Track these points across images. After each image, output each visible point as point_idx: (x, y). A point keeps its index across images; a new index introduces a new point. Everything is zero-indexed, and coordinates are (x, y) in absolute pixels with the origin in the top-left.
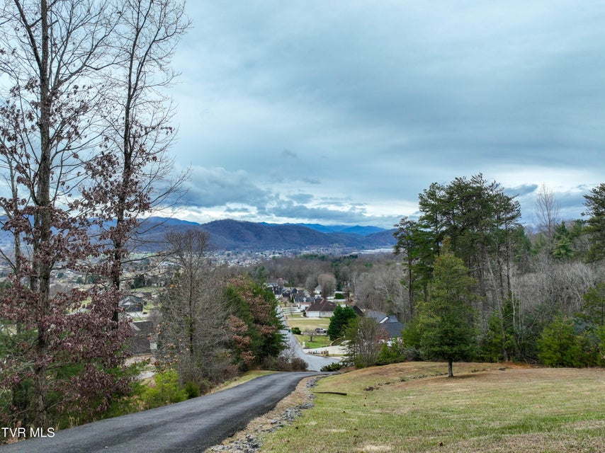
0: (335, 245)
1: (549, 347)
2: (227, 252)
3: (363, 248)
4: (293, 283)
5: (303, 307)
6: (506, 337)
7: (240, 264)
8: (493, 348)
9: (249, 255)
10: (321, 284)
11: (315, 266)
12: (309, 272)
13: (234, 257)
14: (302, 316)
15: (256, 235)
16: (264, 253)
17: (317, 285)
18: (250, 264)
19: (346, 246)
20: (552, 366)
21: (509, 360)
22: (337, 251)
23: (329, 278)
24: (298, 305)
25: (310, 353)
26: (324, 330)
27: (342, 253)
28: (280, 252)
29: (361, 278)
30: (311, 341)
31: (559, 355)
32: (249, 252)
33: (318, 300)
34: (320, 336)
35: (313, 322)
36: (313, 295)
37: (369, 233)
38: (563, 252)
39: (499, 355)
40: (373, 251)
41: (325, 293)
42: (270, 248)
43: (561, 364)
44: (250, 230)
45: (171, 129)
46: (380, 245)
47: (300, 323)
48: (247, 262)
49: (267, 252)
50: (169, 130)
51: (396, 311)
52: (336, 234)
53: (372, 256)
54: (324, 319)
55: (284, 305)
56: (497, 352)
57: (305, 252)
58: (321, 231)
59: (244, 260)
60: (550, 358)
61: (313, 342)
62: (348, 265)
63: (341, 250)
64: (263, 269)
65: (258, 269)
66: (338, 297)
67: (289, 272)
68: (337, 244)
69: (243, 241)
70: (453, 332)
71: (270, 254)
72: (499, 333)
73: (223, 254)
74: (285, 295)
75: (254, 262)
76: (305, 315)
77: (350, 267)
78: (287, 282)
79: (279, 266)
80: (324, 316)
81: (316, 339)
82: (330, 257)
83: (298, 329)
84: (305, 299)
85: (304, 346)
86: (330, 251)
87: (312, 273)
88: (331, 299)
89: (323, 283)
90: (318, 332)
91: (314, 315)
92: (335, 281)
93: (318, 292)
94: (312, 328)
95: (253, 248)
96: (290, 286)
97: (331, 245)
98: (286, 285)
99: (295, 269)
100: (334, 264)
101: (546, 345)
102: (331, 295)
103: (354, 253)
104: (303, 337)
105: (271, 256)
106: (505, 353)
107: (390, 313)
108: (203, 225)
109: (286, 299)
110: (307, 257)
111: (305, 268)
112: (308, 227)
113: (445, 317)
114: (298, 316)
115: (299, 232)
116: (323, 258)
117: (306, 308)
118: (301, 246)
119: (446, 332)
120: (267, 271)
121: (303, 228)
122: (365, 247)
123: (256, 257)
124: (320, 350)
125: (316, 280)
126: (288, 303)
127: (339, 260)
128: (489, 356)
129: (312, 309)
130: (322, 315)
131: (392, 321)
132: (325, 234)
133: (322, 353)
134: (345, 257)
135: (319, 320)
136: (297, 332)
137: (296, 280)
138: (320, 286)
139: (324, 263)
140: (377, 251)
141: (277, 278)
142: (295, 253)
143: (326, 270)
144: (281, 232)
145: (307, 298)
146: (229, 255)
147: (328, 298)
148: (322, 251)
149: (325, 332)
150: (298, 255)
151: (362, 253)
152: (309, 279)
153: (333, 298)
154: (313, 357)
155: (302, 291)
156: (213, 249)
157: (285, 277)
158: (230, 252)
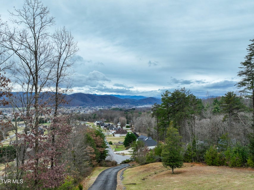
0: (126, 104)
1: (208, 158)
2: (79, 107)
3: (138, 105)
4: (108, 121)
5: (113, 132)
6: (193, 153)
7: (86, 112)
8: (188, 157)
9: (89, 108)
10: (120, 121)
11: (118, 113)
12: (115, 116)
13: (83, 109)
14: (113, 136)
15: (92, 100)
16: (96, 107)
17: (118, 122)
18: (90, 112)
19: (131, 104)
20: (209, 165)
21: (194, 161)
22: (127, 106)
23: (124, 119)
24: (111, 131)
25: (117, 154)
26: (122, 142)
27: (129, 107)
28: (102, 107)
29: (137, 119)
30: (117, 147)
31: (211, 161)
32: (89, 107)
33: (119, 129)
34: (120, 145)
35: (117, 139)
36: (117, 127)
37: (140, 99)
38: (216, 110)
39: (191, 160)
40: (142, 106)
41: (122, 126)
42: (98, 105)
43: (212, 164)
44: (90, 98)
45: (73, 90)
46: (144, 104)
47: (112, 139)
48: (89, 111)
49: (97, 107)
50: (72, 91)
51: (151, 134)
52: (126, 99)
53: (141, 109)
54: (122, 137)
55: (105, 131)
56: (190, 159)
57: (113, 107)
58: (120, 98)
59: (87, 110)
60: (209, 162)
61: (118, 148)
62: (131, 113)
63: (128, 106)
64: (96, 115)
65: (93, 114)
66: (128, 127)
67: (107, 116)
68: (127, 104)
69: (87, 102)
70: (174, 157)
71: (98, 108)
72: (191, 151)
73: (78, 108)
74: (105, 127)
75: (91, 111)
76: (114, 135)
77: (132, 114)
78: (106, 120)
79: (102, 113)
80: (122, 136)
81: (119, 147)
82: (124, 109)
83: (111, 142)
84: (114, 129)
85: (114, 150)
86: (124, 106)
87: (116, 117)
88: (124, 128)
89: (121, 121)
90: (120, 143)
91: (117, 136)
92: (126, 120)
93: (119, 125)
94: (117, 141)
95: (91, 105)
96: (107, 122)
97: (124, 104)
98: (105, 122)
99: (109, 115)
100: (125, 112)
101: (207, 157)
102: (124, 126)
103: (134, 107)
104: (114, 146)
105: (99, 109)
106: (193, 159)
107: (149, 135)
108: (69, 95)
109: (105, 128)
110: (114, 109)
111: (113, 114)
112: (114, 96)
113: (171, 152)
114: (111, 136)
115: (111, 98)
116: (121, 110)
117: (114, 132)
118: (112, 104)
119: (171, 158)
120: (97, 116)
121: (112, 97)
122: (138, 104)
123: (92, 109)
124: (120, 152)
125: (118, 119)
126: (107, 130)
127: (127, 111)
128: (187, 160)
129: (117, 133)
130: (121, 136)
131: (150, 139)
132: (121, 99)
133: (122, 153)
134: (130, 109)
135: (120, 138)
136: (111, 143)
137: (110, 119)
138: (120, 122)
139: (121, 112)
140: (143, 106)
141: (102, 118)
142: (109, 108)
143: (122, 115)
144: (103, 98)
145: (115, 128)
146: (80, 108)
147: (123, 127)
148: (120, 106)
149: (122, 143)
150: (111, 108)
151: (137, 107)
152: (115, 120)
153: (125, 127)
154: (118, 155)
155: (112, 125)
156: (73, 105)
157: (105, 118)
158: (81, 107)
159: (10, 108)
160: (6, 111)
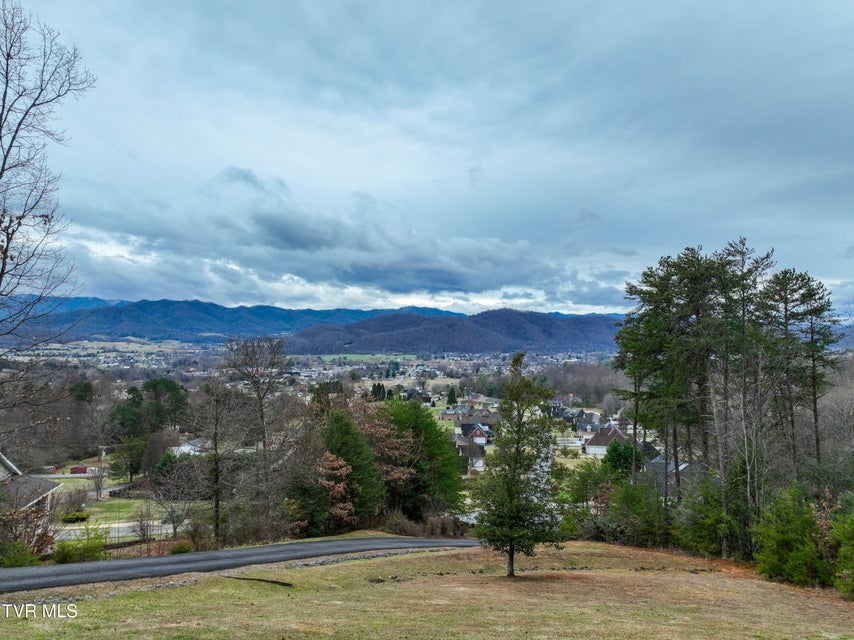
2: (502, 355)
5: (585, 438)
15: (544, 331)
16: (556, 356)
18: (533, 372)
24: (579, 435)
28: (579, 355)
32: (534, 354)
44: (536, 324)
48: (530, 369)
49: (560, 356)
64: (545, 379)
67: (584, 384)
69: (526, 339)
71: (563, 359)
73: (497, 357)
75: (539, 370)
76: (584, 449)
78: (580, 400)
79: (570, 376)
91: (596, 452)
95: (539, 349)
99: (591, 381)
108: (470, 317)
115: (609, 327)
120: (550, 383)
123: (543, 363)
129: (595, 442)
137: (593, 397)
141: (565, 393)
144: (582, 325)
146: (504, 359)
152: (607, 398)
156: (483, 350)
157: (577, 393)
158: (507, 354)
159: (309, 356)
160: (298, 363)
